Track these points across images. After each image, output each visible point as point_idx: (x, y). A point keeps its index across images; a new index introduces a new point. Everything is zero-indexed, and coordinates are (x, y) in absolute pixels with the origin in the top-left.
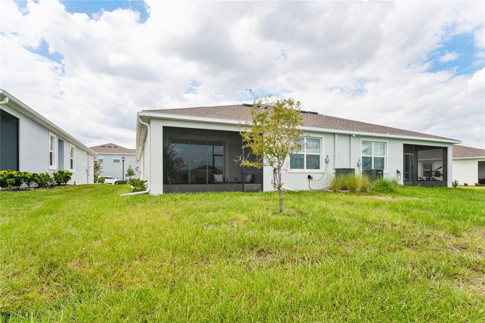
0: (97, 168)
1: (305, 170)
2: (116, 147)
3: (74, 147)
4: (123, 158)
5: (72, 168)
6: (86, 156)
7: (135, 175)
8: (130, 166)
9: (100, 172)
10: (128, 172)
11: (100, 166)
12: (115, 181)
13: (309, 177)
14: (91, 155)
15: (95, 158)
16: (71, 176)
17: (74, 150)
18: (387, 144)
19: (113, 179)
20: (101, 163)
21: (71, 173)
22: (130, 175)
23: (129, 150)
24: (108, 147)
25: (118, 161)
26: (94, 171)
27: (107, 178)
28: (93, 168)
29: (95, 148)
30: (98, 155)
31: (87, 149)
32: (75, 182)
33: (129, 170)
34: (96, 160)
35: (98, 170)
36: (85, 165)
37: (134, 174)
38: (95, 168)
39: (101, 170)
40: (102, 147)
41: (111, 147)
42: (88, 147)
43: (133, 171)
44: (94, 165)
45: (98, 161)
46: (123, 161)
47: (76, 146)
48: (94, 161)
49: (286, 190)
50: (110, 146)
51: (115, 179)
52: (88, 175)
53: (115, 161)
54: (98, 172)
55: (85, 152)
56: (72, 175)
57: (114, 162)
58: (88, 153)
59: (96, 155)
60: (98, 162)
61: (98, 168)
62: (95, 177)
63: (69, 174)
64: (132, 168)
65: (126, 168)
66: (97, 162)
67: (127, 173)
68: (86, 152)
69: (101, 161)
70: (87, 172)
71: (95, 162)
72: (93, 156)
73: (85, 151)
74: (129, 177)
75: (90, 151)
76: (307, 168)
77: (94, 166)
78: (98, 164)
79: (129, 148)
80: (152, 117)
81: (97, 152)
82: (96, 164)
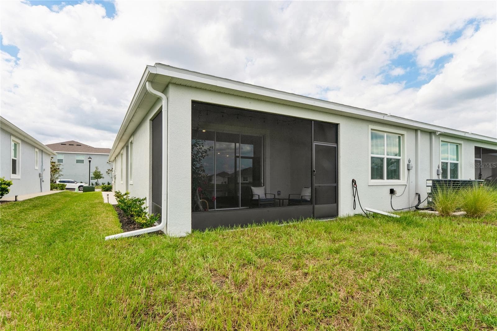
0: (54, 170)
1: (385, 181)
2: (79, 145)
3: (19, 141)
4: (90, 158)
5: (14, 172)
6: (39, 154)
7: (103, 178)
8: (97, 168)
9: (59, 176)
10: (94, 174)
11: (59, 169)
12: (78, 186)
13: (392, 192)
14: (47, 154)
15: (52, 158)
16: (9, 188)
17: (19, 146)
18: (462, 145)
19: (76, 183)
20: (61, 163)
21: (9, 183)
22: (97, 179)
23: (95, 148)
24: (69, 145)
25: (82, 161)
26: (51, 175)
27: (69, 182)
28: (50, 170)
29: (53, 146)
30: (56, 154)
31: (43, 147)
32: (16, 196)
33: (95, 172)
34: (53, 160)
35: (56, 173)
36: (36, 168)
37: (101, 177)
38: (52, 171)
39: (61, 173)
40: (62, 144)
41: (73, 145)
42: (44, 144)
43: (101, 173)
44: (51, 166)
45: (56, 161)
46: (90, 161)
47: (22, 141)
48: (51, 162)
49: (372, 213)
50: (71, 144)
51: (78, 184)
52: (42, 181)
53: (78, 161)
54: (56, 176)
55: (37, 150)
56: (11, 186)
57: (77, 163)
58: (42, 151)
59: (54, 155)
60: (57, 163)
61: (57, 171)
62: (52, 181)
63: (4, 184)
64: (99, 170)
65: (93, 170)
66: (55, 163)
67: (93, 176)
68: (40, 150)
69: (60, 161)
70: (40, 176)
71: (53, 162)
72: (49, 155)
73: (38, 148)
74: (96, 180)
75: (45, 149)
76: (388, 178)
77: (51, 168)
78: (57, 166)
79: (95, 147)
80: (173, 81)
81: (55, 151)
82: (53, 166)
